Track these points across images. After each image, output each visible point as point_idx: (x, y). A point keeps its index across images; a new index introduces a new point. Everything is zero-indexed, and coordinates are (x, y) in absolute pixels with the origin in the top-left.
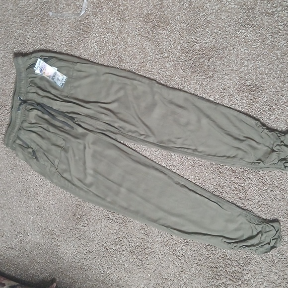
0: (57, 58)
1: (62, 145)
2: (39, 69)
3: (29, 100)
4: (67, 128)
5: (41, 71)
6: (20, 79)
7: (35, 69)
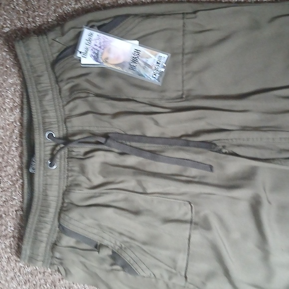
0: (136, 15)
1: (188, 217)
2: (90, 52)
3: (74, 135)
4: (193, 172)
5: (96, 59)
6: (39, 92)
7: (79, 55)
